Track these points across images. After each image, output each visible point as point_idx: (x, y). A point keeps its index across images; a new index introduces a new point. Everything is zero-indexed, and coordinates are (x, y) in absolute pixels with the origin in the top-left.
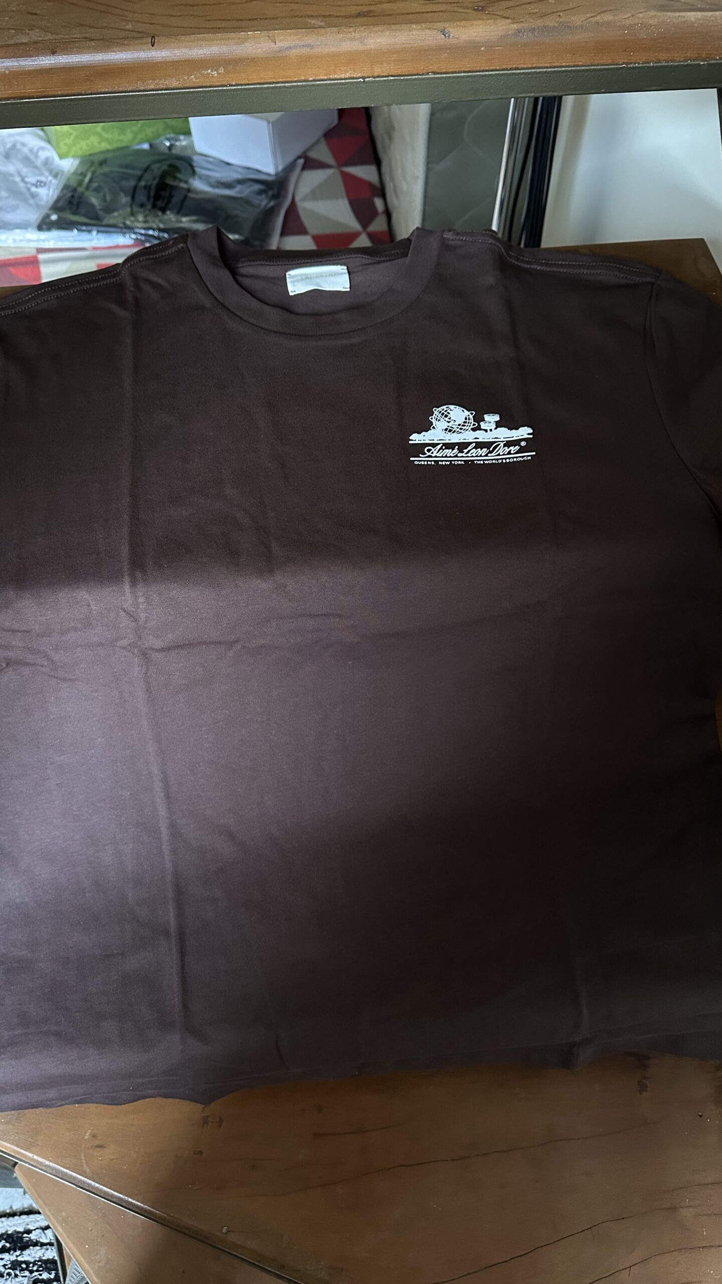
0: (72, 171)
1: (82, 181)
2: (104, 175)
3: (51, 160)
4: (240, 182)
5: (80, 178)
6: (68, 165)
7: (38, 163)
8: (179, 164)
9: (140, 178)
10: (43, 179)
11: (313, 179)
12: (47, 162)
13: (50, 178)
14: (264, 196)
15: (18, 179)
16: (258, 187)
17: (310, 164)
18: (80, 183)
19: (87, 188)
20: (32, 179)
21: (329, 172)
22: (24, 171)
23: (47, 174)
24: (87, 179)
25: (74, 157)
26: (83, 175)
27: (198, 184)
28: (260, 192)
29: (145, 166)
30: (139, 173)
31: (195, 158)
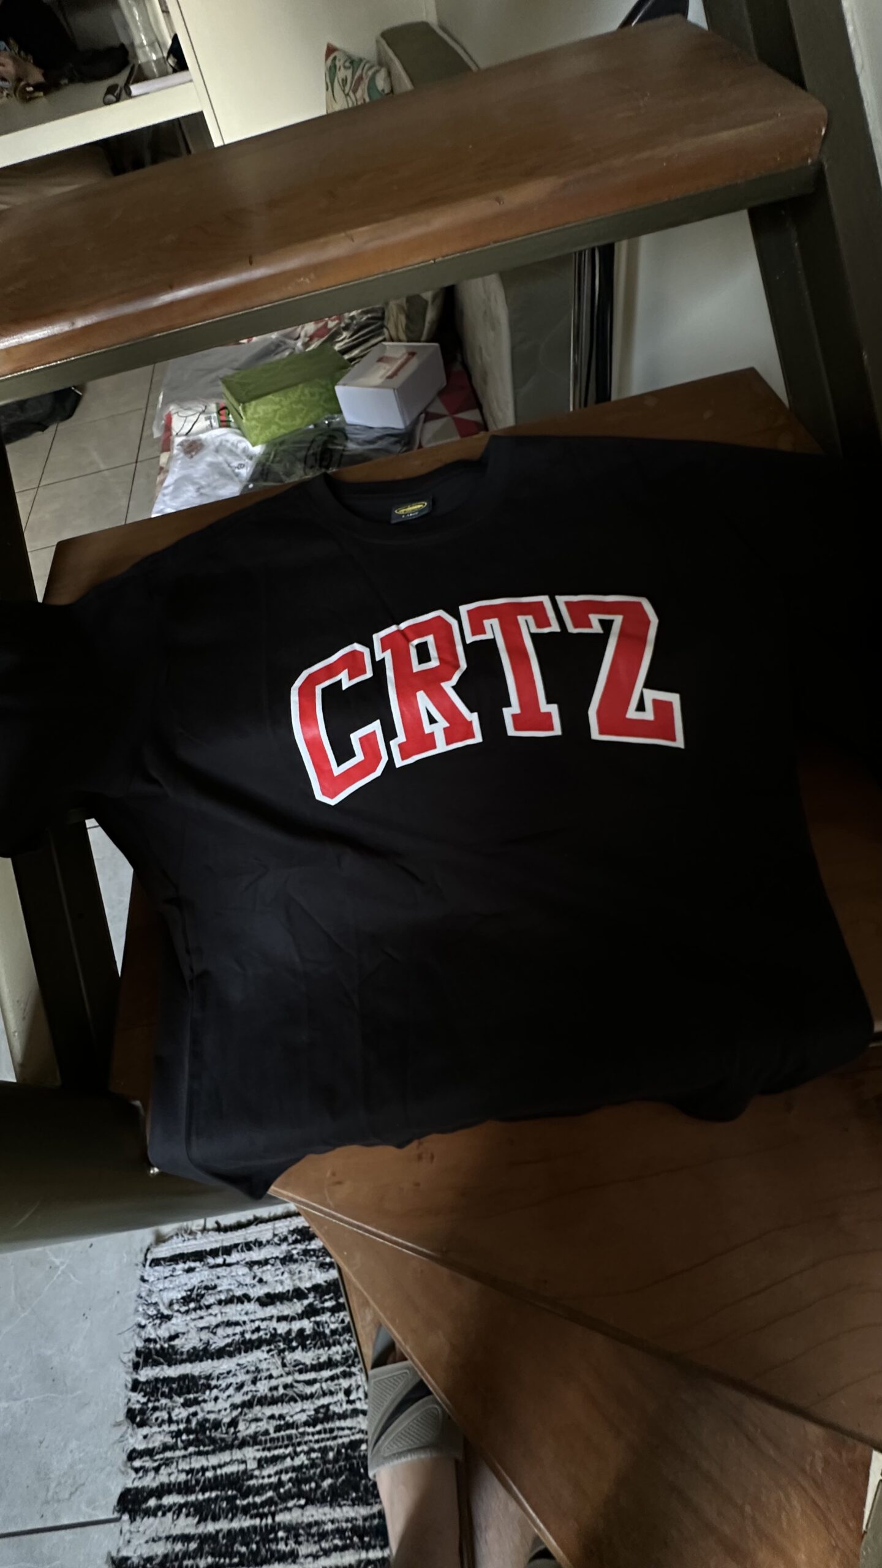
0: (262, 453)
1: (269, 458)
2: (284, 451)
3: (247, 448)
4: (380, 438)
5: (268, 456)
6: (258, 450)
7: (239, 451)
8: (336, 434)
9: (309, 449)
10: (242, 462)
11: (433, 426)
12: (244, 450)
13: (247, 460)
14: (398, 445)
15: (226, 466)
16: (393, 439)
17: (429, 417)
18: (267, 460)
19: (273, 462)
20: (235, 464)
21: (444, 420)
22: (230, 459)
23: (244, 458)
24: (272, 457)
25: (262, 443)
26: (269, 454)
27: (351, 446)
28: (396, 443)
29: (311, 439)
30: (307, 445)
31: (347, 428)
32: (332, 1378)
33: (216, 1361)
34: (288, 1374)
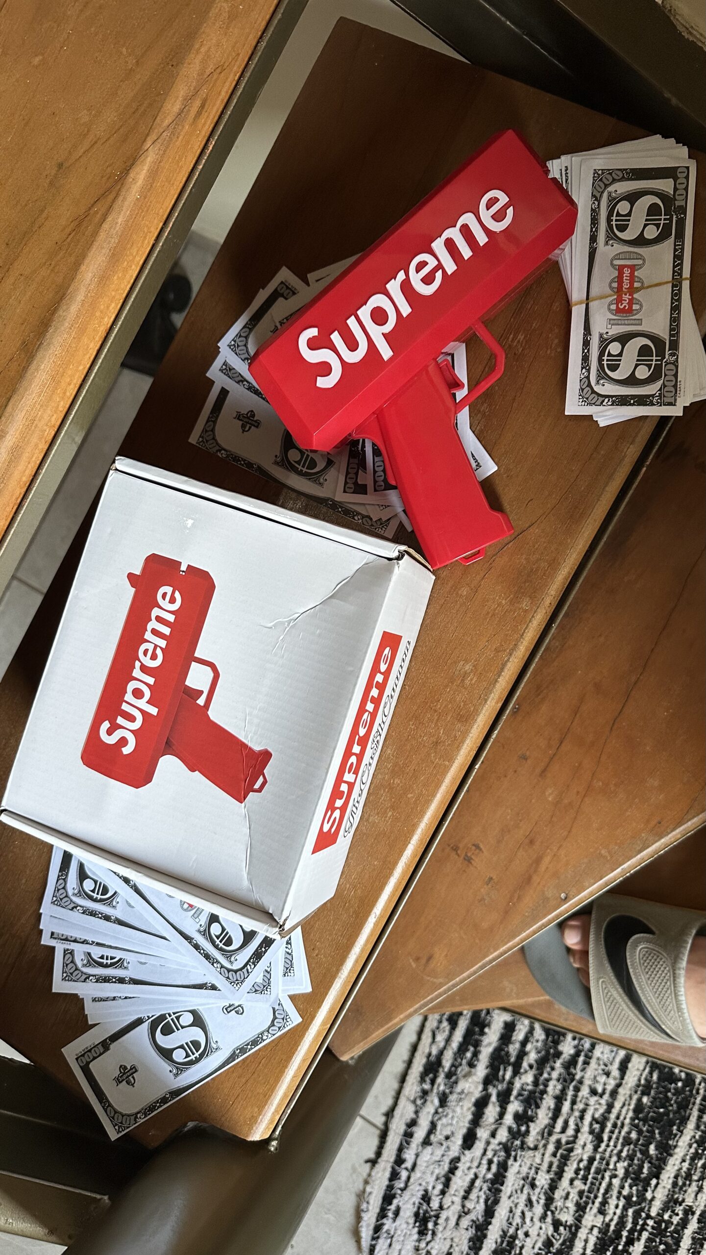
32: (574, 1103)
33: (494, 1221)
34: (545, 1146)
